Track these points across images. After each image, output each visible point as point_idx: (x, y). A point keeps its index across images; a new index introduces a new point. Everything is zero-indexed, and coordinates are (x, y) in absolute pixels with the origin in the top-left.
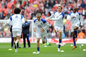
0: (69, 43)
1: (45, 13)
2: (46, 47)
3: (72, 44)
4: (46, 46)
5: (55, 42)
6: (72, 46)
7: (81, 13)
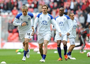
0: (52, 48)
1: (17, 6)
2: (19, 55)
3: (55, 50)
4: (19, 53)
5: (33, 48)
6: (56, 54)
7: (68, 6)
